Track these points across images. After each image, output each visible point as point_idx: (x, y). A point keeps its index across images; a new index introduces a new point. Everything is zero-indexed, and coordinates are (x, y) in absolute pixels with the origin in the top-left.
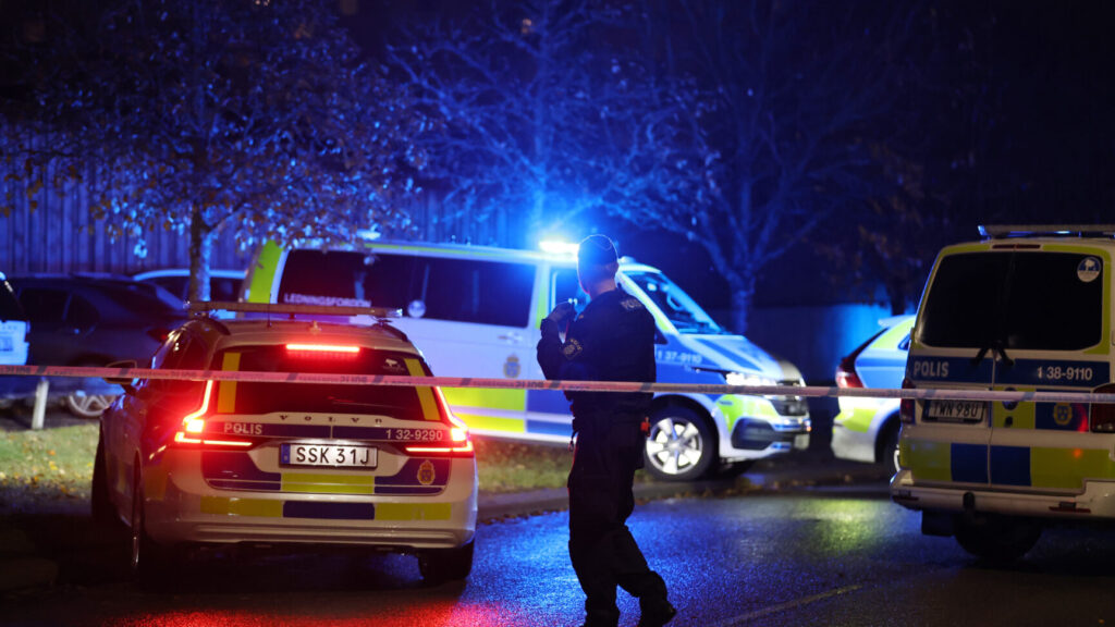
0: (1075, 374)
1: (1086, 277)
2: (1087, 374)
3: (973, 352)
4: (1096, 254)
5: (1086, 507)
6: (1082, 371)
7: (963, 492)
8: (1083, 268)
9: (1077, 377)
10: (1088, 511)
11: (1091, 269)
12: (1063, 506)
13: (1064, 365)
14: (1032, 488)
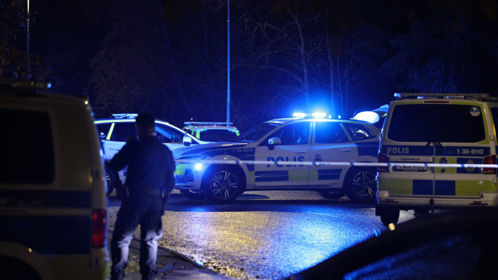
0: (475, 152)
1: (475, 114)
2: (481, 152)
3: (424, 144)
4: (478, 105)
5: (486, 203)
6: (479, 151)
7: (430, 199)
8: (473, 111)
9: (476, 153)
10: (487, 204)
11: (476, 111)
12: (475, 203)
13: (470, 148)
14: (456, 196)
